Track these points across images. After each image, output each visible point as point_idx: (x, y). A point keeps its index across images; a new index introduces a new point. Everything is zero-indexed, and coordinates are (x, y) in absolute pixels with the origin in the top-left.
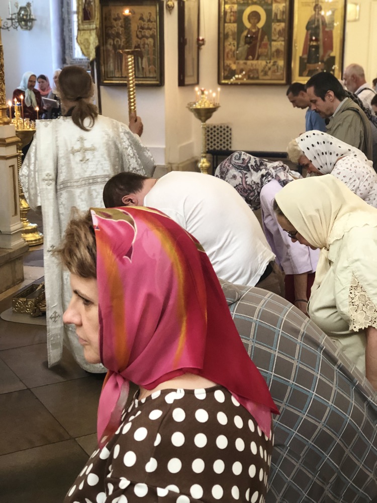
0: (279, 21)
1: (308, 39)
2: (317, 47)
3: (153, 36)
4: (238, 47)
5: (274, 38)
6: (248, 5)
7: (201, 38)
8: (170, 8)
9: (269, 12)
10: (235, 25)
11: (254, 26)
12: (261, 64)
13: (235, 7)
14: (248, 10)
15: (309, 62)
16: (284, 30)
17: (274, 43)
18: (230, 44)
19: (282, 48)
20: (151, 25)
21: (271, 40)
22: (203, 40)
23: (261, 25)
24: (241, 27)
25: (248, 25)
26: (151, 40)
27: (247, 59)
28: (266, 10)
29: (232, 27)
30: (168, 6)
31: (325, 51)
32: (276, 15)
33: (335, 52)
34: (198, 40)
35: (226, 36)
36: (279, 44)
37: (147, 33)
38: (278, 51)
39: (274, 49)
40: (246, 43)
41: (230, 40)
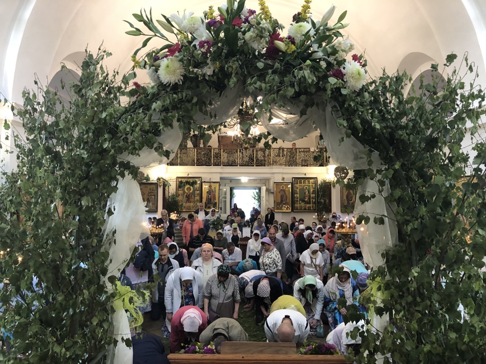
0: (197, 190)
1: (208, 197)
2: (211, 199)
12: (192, 204)
15: (208, 204)
16: (199, 193)
19: (199, 199)
20: (153, 191)
21: (195, 197)
23: (191, 192)
24: (184, 192)
25: (187, 192)
27: (186, 203)
31: (213, 200)
33: (217, 201)
36: (198, 198)
37: (152, 194)
38: (197, 200)
39: (196, 200)
40: (186, 197)
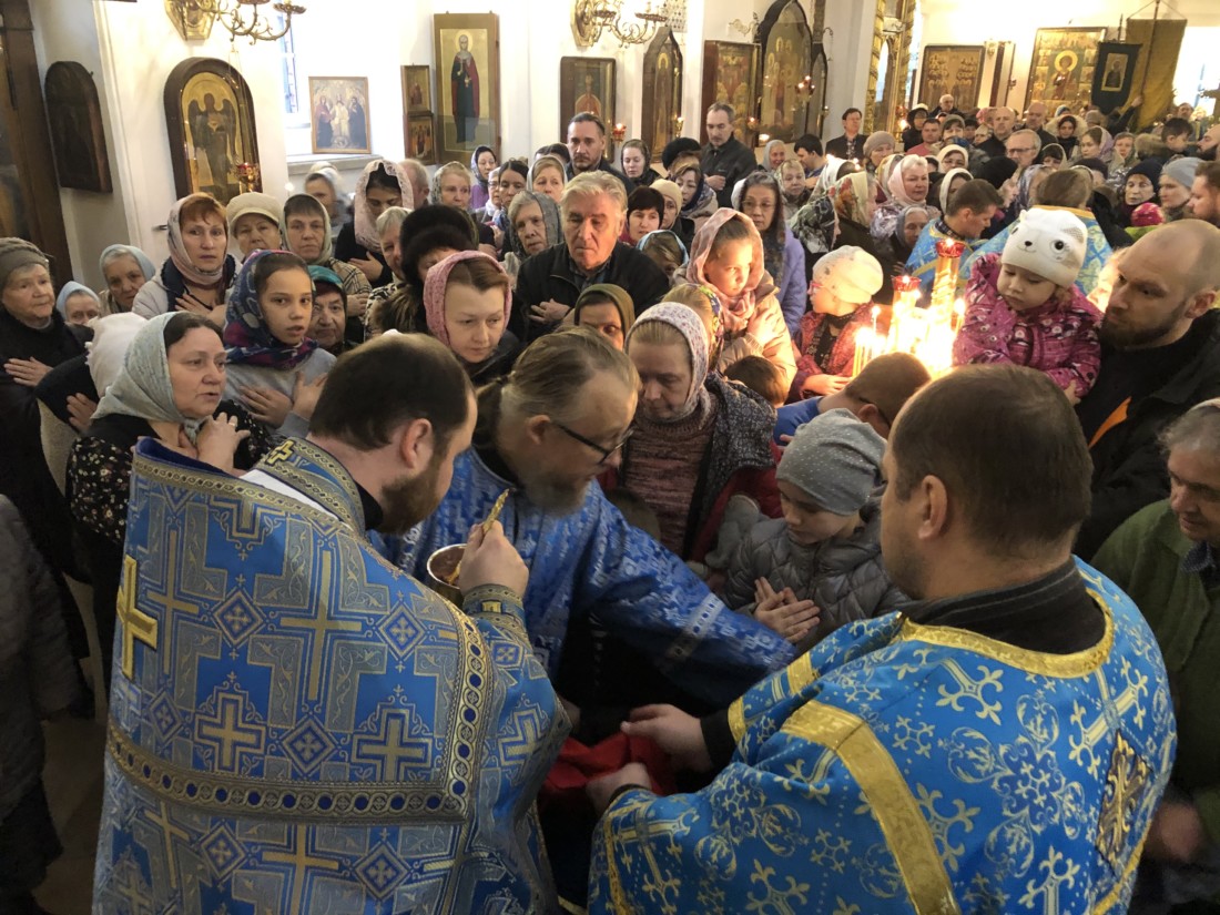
3: (972, 78)
4: (1047, 87)
5: (1082, 80)
6: (1063, 50)
7: (1013, 79)
8: (991, 54)
9: (1080, 57)
10: (1047, 68)
11: (1065, 69)
13: (1049, 53)
14: (1061, 55)
17: (1081, 85)
18: (1039, 86)
22: (1015, 82)
26: (969, 81)
28: (1078, 55)
29: (1042, 69)
30: (989, 52)
32: (1087, 59)
34: (1010, 81)
35: (1036, 78)
41: (1040, 80)
